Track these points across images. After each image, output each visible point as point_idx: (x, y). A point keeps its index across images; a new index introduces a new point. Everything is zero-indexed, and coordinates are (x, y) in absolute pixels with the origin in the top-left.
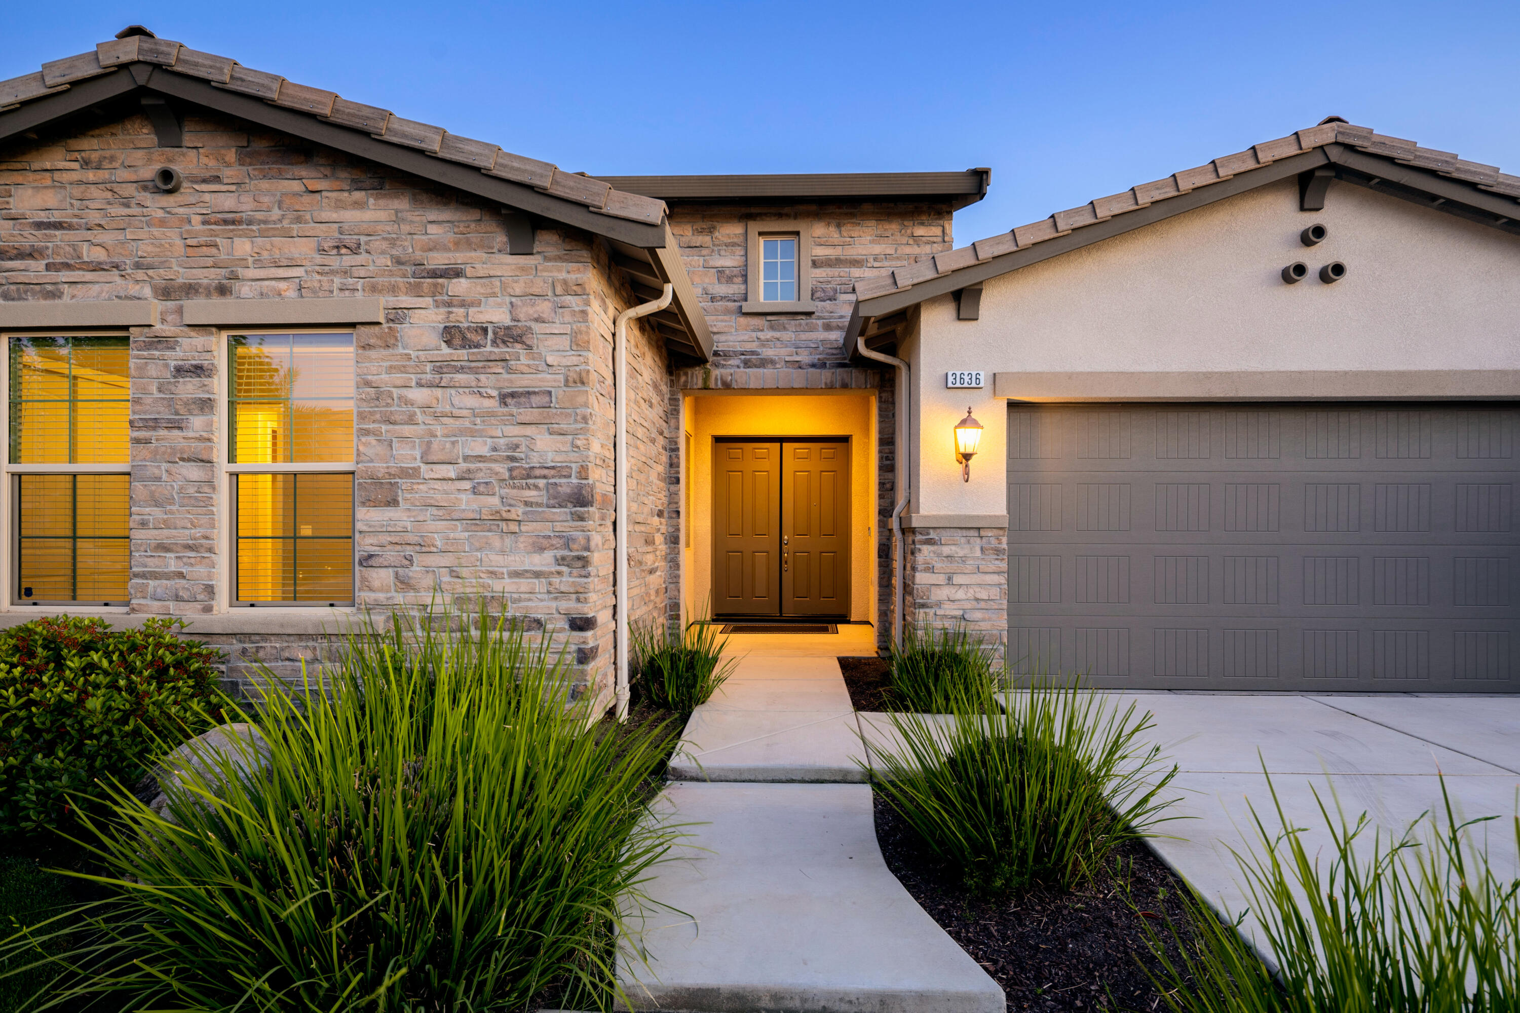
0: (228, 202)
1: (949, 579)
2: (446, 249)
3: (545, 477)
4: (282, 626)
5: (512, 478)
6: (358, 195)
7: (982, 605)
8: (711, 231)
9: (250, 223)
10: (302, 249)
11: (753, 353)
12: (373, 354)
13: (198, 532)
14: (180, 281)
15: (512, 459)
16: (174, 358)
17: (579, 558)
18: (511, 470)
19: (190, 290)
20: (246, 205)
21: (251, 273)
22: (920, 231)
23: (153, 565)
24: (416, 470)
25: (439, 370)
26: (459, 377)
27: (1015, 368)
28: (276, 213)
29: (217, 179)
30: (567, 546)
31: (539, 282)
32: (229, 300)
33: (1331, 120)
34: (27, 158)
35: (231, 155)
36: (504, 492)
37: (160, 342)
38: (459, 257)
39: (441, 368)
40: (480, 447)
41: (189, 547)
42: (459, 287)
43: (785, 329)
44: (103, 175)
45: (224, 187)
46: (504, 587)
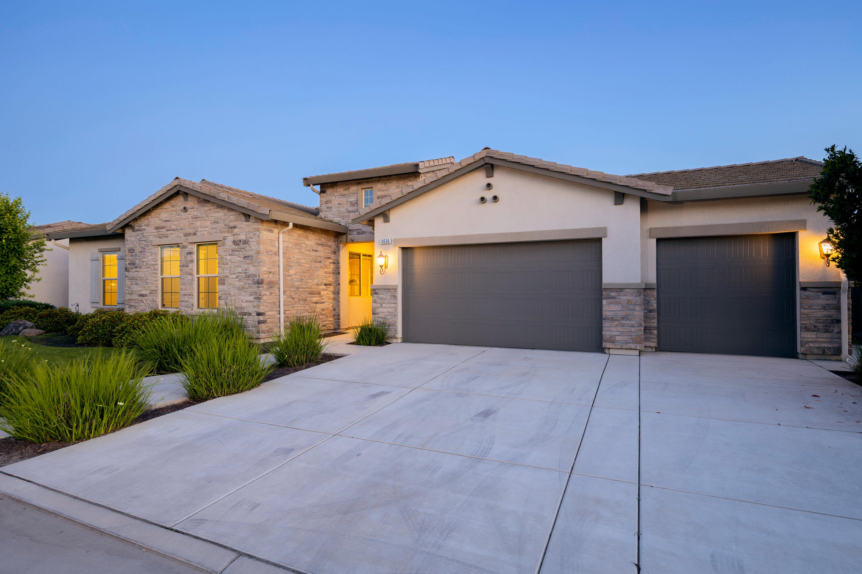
0: (195, 213)
1: (381, 305)
2: (233, 222)
3: (252, 277)
4: (206, 314)
5: (246, 277)
6: (218, 209)
7: (390, 314)
8: (348, 189)
9: (199, 218)
10: (208, 223)
11: (360, 229)
12: (220, 248)
13: (191, 291)
14: (188, 232)
15: (246, 273)
16: (187, 250)
17: (258, 297)
18: (245, 275)
19: (189, 234)
20: (199, 214)
21: (200, 230)
23: (183, 299)
24: (228, 276)
25: (232, 251)
26: (236, 253)
27: (399, 237)
28: (204, 215)
29: (193, 208)
30: (256, 295)
31: (251, 228)
32: (196, 237)
33: (486, 149)
34: (162, 206)
35: (196, 202)
36: (244, 281)
37: (184, 247)
38: (236, 224)
39: (233, 250)
40: (240, 270)
41: (189, 295)
42: (236, 231)
44: (175, 208)
45: (195, 210)
46: (244, 305)
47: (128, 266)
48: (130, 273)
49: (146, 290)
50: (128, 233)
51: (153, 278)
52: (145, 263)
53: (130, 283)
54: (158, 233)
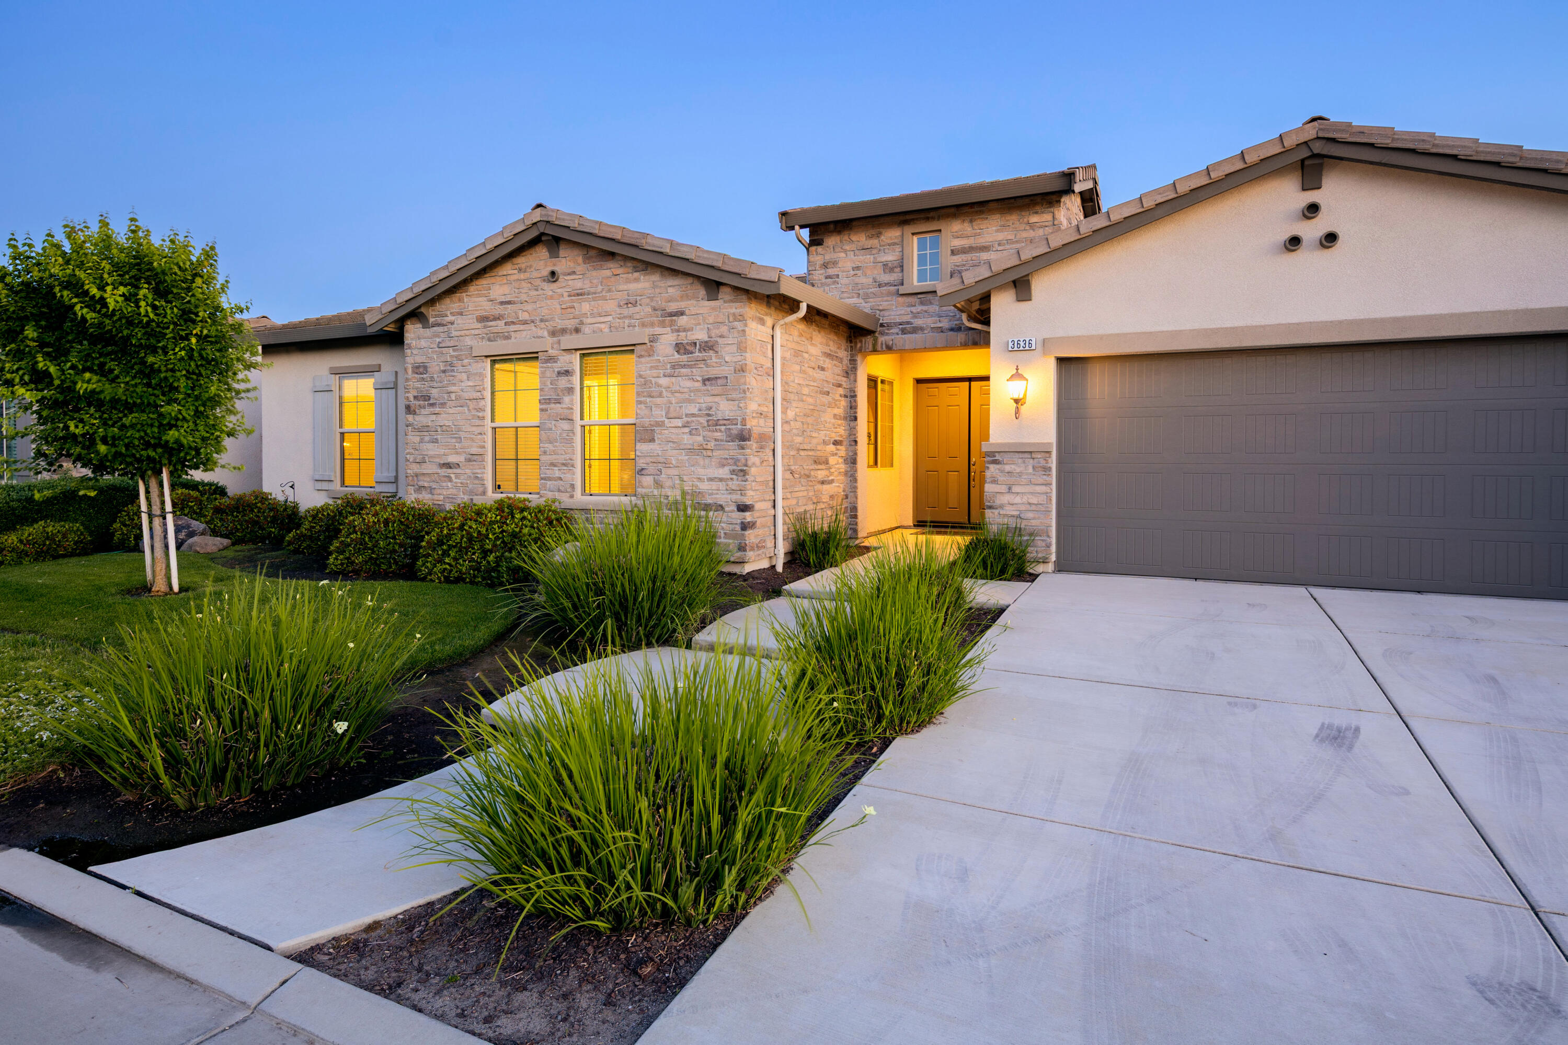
0: (579, 284)
1: (1010, 489)
2: (677, 301)
3: (724, 425)
4: (604, 506)
5: (709, 426)
6: (636, 275)
7: (1032, 509)
8: (879, 235)
9: (588, 294)
10: (611, 306)
11: (908, 323)
12: (643, 360)
13: (568, 457)
14: (559, 327)
15: (709, 415)
16: (558, 366)
17: (742, 471)
18: (708, 421)
19: (564, 331)
20: (587, 286)
21: (589, 320)
23: (549, 473)
24: (663, 422)
25: (673, 367)
26: (683, 370)
27: (1060, 333)
28: (600, 288)
29: (574, 273)
30: (735, 464)
31: (721, 315)
32: (580, 336)
33: (1314, 120)
34: (496, 270)
35: (580, 259)
36: (705, 434)
37: (552, 359)
38: (683, 305)
40: (693, 409)
41: (564, 465)
42: (682, 321)
43: (931, 303)
44: (527, 275)
45: (577, 277)
46: (704, 486)
47: (414, 403)
48: (417, 418)
49: (457, 453)
50: (413, 331)
51: (474, 429)
52: (453, 396)
53: (418, 439)
54: (485, 331)
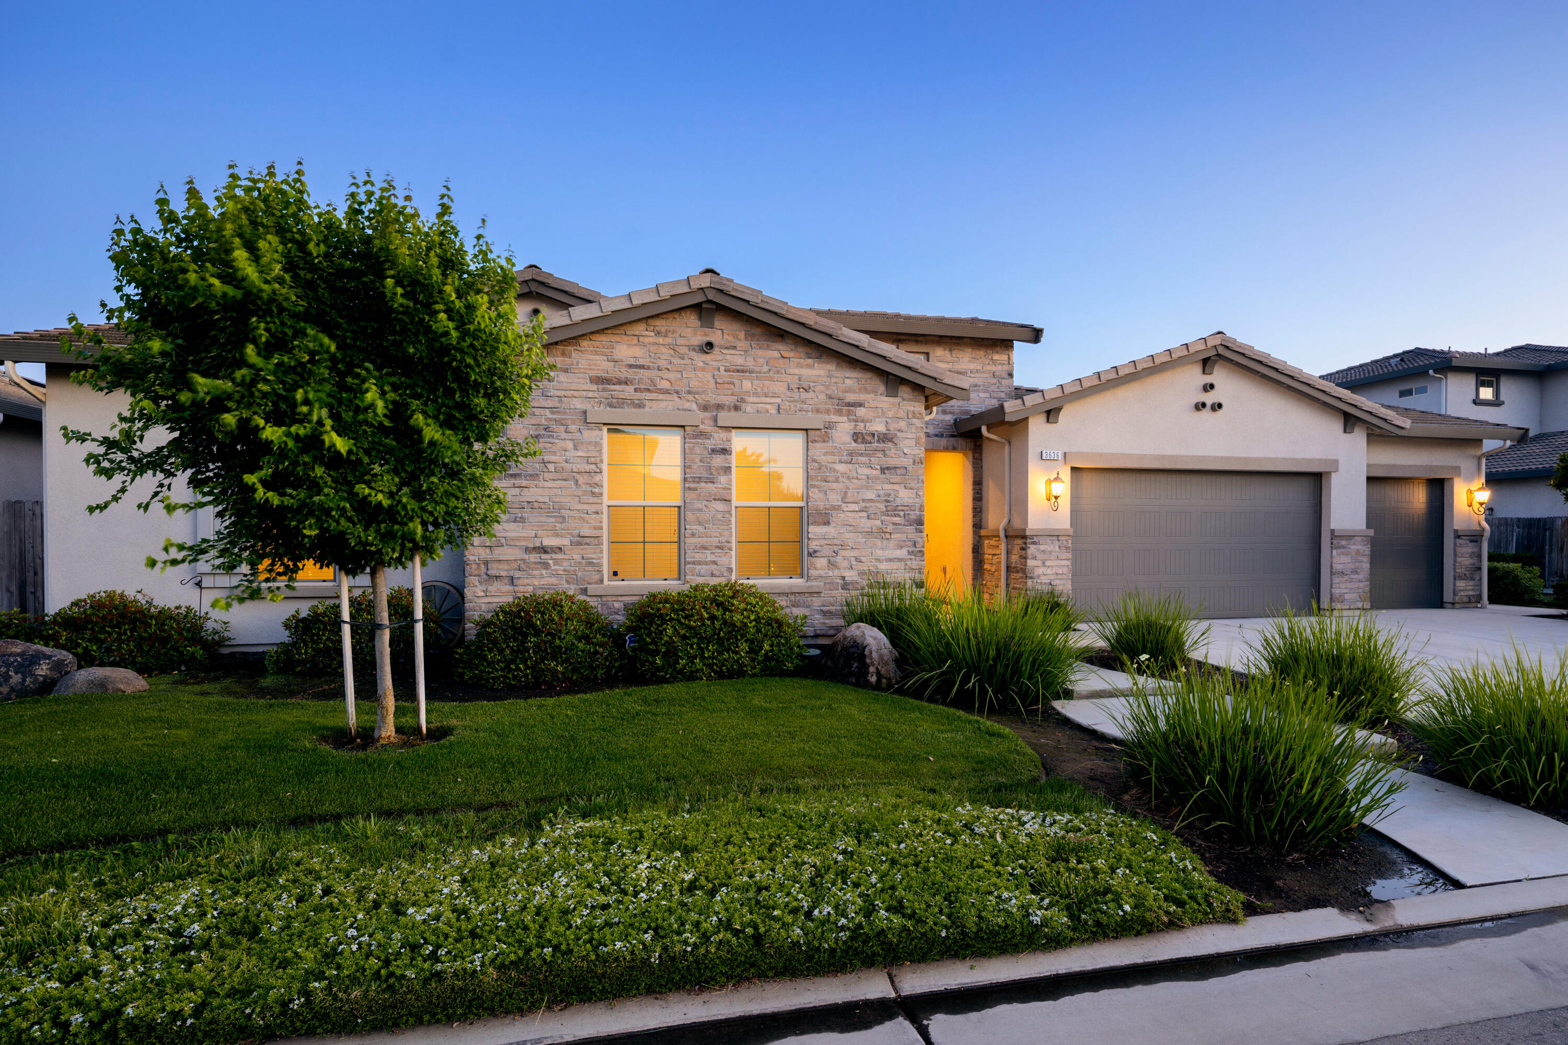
0: (740, 360)
1: (1043, 563)
2: (854, 392)
3: (903, 510)
4: (772, 589)
5: (887, 511)
6: (810, 361)
7: (1059, 577)
9: (751, 372)
10: (780, 388)
12: (815, 445)
13: (723, 539)
14: (714, 402)
16: (710, 444)
17: (920, 551)
18: (886, 507)
19: (719, 407)
20: (750, 363)
21: (751, 399)
22: (996, 357)
23: (698, 557)
24: (840, 506)
25: (851, 454)
26: (860, 458)
27: (1074, 450)
28: (766, 368)
29: (734, 348)
30: (914, 545)
31: (901, 411)
32: (741, 414)
33: (1219, 333)
34: (623, 327)
35: (742, 335)
36: (883, 518)
37: (702, 435)
38: (862, 397)
39: (853, 453)
40: (871, 495)
41: (717, 547)
42: (861, 412)
44: (668, 340)
45: (738, 351)
46: (883, 566)
49: (557, 535)
51: (585, 507)
52: (551, 467)
54: (605, 394)
